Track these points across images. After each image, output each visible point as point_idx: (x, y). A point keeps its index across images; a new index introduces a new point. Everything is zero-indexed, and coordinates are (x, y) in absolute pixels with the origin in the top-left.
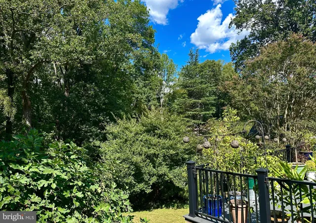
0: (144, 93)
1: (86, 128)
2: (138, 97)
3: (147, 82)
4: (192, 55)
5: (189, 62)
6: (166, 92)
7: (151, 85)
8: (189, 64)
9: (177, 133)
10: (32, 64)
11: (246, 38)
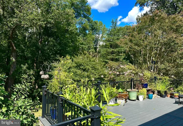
0: (87, 45)
1: (47, 63)
2: (83, 47)
3: (85, 38)
4: (113, 22)
5: (111, 27)
6: (100, 44)
7: (87, 40)
8: (111, 28)
9: (93, 68)
10: (13, 26)
11: (147, 13)
